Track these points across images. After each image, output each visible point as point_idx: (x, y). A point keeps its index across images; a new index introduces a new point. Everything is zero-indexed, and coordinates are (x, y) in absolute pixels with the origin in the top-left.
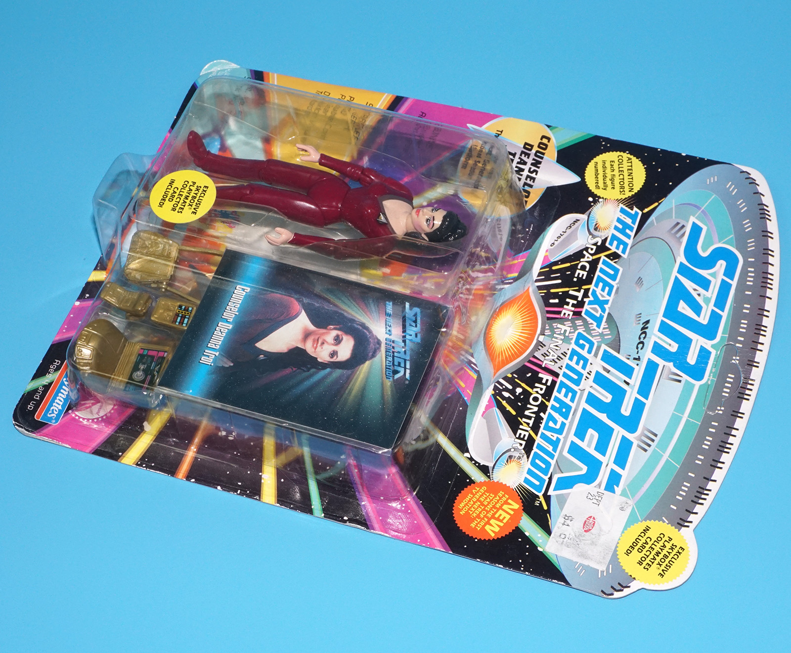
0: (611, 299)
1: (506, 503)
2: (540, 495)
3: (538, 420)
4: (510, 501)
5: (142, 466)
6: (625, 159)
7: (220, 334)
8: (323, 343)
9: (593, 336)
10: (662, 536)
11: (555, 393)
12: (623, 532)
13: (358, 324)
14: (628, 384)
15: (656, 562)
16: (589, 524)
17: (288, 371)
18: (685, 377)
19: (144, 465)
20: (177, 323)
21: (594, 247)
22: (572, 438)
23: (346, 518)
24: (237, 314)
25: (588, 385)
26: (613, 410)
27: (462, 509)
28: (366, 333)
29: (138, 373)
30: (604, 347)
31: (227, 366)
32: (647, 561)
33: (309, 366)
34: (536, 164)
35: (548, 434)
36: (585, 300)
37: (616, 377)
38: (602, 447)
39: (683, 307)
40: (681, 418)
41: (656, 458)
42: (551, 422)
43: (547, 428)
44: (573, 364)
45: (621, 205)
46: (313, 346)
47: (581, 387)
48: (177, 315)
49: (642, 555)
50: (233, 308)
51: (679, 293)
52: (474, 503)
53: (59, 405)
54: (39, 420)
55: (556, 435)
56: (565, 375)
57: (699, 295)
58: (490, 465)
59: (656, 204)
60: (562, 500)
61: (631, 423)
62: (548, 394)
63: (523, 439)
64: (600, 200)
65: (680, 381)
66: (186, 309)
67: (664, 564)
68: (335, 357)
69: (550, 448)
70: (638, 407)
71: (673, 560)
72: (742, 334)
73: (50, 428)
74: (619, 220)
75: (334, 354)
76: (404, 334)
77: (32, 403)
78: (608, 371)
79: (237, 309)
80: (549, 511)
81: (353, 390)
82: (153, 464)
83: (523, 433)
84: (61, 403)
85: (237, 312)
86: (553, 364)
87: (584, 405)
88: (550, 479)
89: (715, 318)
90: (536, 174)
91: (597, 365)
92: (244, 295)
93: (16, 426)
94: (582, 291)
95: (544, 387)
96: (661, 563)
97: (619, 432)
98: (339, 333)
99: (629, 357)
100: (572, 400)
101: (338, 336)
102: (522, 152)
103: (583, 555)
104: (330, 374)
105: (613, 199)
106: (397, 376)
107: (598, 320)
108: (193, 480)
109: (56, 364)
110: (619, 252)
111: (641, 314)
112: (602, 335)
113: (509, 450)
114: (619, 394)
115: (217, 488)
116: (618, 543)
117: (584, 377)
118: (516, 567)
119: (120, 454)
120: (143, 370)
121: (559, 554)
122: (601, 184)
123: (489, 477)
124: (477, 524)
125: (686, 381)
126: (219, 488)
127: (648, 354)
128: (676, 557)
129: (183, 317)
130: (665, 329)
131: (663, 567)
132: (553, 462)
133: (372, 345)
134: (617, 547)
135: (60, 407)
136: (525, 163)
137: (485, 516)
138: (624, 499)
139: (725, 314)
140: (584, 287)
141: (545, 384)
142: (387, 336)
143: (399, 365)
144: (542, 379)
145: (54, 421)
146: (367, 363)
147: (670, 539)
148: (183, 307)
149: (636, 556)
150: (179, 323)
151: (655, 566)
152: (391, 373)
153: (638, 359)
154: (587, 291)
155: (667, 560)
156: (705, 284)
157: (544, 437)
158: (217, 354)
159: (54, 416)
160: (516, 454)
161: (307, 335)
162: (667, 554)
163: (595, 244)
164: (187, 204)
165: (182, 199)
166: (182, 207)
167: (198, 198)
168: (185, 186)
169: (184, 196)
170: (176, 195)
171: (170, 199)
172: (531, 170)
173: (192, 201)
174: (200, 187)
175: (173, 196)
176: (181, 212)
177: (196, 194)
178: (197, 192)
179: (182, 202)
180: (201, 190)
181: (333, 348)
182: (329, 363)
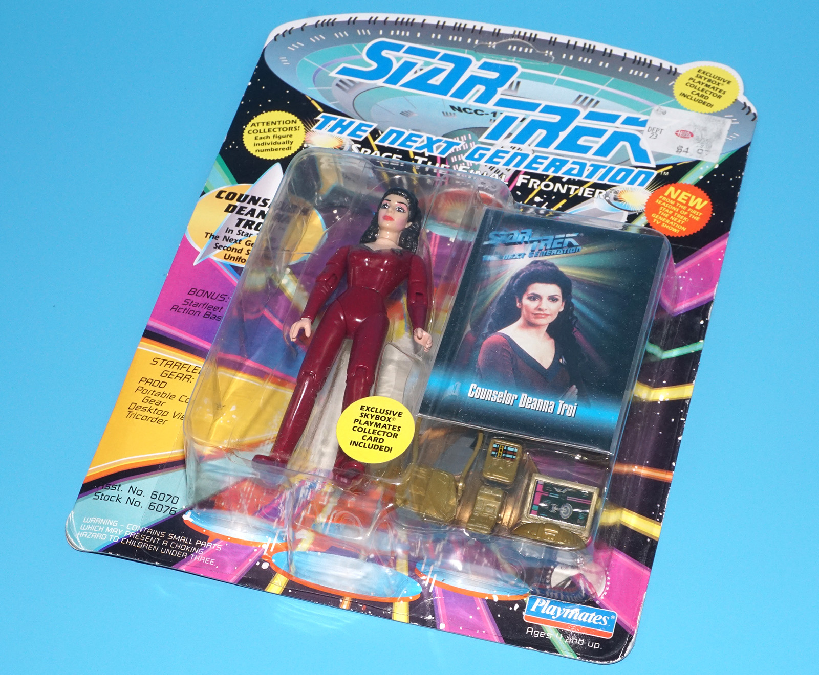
0: (425, 136)
1: (669, 196)
2: (656, 173)
3: (569, 182)
4: (666, 194)
5: (662, 516)
6: (254, 128)
7: (536, 403)
8: (540, 310)
9: (470, 148)
10: (688, 84)
11: (539, 172)
12: (689, 110)
13: (513, 283)
14: (523, 119)
15: (716, 86)
16: (685, 134)
17: (579, 336)
18: (514, 78)
19: (661, 514)
20: (514, 457)
21: (363, 150)
22: (590, 154)
23: (702, 322)
24: (506, 391)
25: (525, 148)
26: (553, 130)
27: (680, 230)
28: (524, 275)
29: (562, 512)
30: (482, 139)
31: (577, 391)
32: (717, 92)
33: (570, 318)
34: (254, 200)
35: (586, 173)
36: (427, 154)
37: (516, 128)
38: (599, 133)
39: (437, 80)
40: (559, 80)
41: (605, 95)
42: (573, 172)
43: (580, 173)
44: (503, 161)
45: (313, 129)
46: (543, 318)
47: (530, 153)
48: (504, 458)
49: (710, 96)
50: (499, 396)
51: (421, 83)
52: (671, 221)
53: (589, 616)
54: (613, 633)
55: (587, 167)
56: (517, 165)
57: (421, 69)
58: (626, 214)
59: (313, 102)
60: (657, 156)
61: (568, 115)
62: (541, 178)
63: (594, 192)
64: (305, 146)
65: (518, 83)
66: (496, 450)
67: (718, 81)
68: (557, 297)
69: (602, 171)
70: (548, 110)
71: (712, 76)
72: (465, 40)
73: (622, 619)
74: (332, 130)
75: (553, 299)
76: (523, 243)
77: (591, 644)
78: (510, 134)
79: (500, 393)
80: (674, 165)
81: (596, 277)
82: (659, 506)
83: (587, 192)
84: (587, 614)
85: (504, 392)
86: (504, 176)
87: (552, 148)
88: (637, 167)
89: (446, 58)
90: (268, 200)
91: (503, 143)
92: (480, 389)
93: (625, 655)
94: (416, 157)
95: (532, 181)
97: (579, 121)
98: (525, 297)
99: (493, 120)
100: (546, 158)
101: (529, 298)
102: (238, 213)
103: (718, 135)
104: (578, 299)
105: (305, 136)
106: (575, 243)
107: (450, 145)
108: (674, 464)
109: (532, 632)
110: (370, 130)
111: (443, 113)
112: (468, 141)
113: (608, 201)
114: (535, 125)
115: (680, 441)
116: (701, 113)
117: (519, 151)
118: (738, 183)
119: (648, 540)
120: (559, 507)
121: (720, 152)
122: (286, 146)
123: (640, 214)
124: (695, 216)
125: (518, 77)
126: (680, 438)
127: (490, 106)
128: (708, 74)
129: (506, 452)
130: (460, 94)
131: (721, 82)
132: (618, 167)
133: (539, 268)
134: (705, 113)
135: (594, 614)
136: (253, 211)
137: (686, 210)
138: (653, 113)
139: (443, 51)
140: (412, 156)
141: (529, 180)
142: (526, 257)
143: (562, 243)
144: (522, 183)
145: (613, 617)
146: (561, 269)
147: (691, 79)
148: (494, 453)
149: (712, 100)
150: (513, 455)
151: (720, 87)
152: (572, 249)
153: (495, 114)
154: (415, 154)
155: (713, 79)
156: (408, 66)
157: (591, 175)
158: (561, 402)
159: (606, 618)
160: (612, 195)
161: (530, 324)
162: (707, 80)
163: (360, 149)
164: (388, 423)
165: (380, 429)
166: (391, 427)
167: (379, 414)
168: (360, 429)
169: (375, 428)
170: (373, 436)
171: (379, 442)
172: (263, 204)
173: (383, 419)
174: (361, 414)
175: (375, 439)
176: (399, 428)
177: (372, 417)
178: (369, 416)
179: (384, 429)
180: (367, 412)
181: (545, 300)
182: (565, 301)
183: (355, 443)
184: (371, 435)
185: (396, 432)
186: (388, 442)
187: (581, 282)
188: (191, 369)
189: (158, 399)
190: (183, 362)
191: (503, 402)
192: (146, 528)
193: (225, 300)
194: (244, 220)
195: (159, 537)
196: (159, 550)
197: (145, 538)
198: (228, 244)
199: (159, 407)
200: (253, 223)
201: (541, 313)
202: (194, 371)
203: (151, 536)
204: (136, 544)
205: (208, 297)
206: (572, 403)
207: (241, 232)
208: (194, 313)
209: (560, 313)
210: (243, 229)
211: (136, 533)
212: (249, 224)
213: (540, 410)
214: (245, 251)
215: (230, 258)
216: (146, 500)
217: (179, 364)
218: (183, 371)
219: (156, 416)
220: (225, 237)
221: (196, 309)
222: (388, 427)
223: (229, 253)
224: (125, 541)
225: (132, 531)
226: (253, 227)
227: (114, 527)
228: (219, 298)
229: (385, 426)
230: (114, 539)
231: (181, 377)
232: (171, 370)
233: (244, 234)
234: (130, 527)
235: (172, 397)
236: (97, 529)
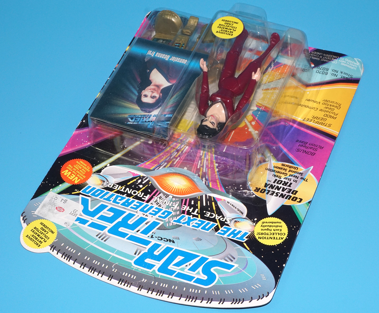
0: (190, 227)
1: (79, 178)
2: (81, 192)
3: (123, 193)
4: (79, 180)
6: (282, 236)
7: (163, 56)
8: (152, 92)
9: (169, 219)
10: (48, 238)
11: (137, 201)
12: (53, 222)
13: (161, 104)
14: (138, 231)
15: (34, 234)
16: (60, 209)
17: (139, 80)
18: (137, 257)
20: (176, 44)
21: (224, 220)
22: (110, 206)
23: (84, 121)
24: (174, 61)
25: (140, 214)
26: (124, 223)
27: (79, 162)
28: (156, 107)
30: (161, 223)
31: (145, 59)
32: (35, 231)
33: (140, 87)
34: (282, 196)
35: (114, 197)
36: (191, 216)
37: (143, 227)
38: (102, 218)
39: (179, 258)
40: (113, 253)
41: (92, 239)
42: (120, 198)
43: (117, 197)
44: (153, 209)
45: (250, 233)
46: (152, 88)
47: (139, 211)
48: (180, 44)
49: (39, 229)
50: (177, 60)
51: (188, 257)
52: (82, 167)
55: (113, 200)
56: (147, 206)
57: (187, 266)
58: (101, 174)
59: (249, 249)
60: (77, 200)
61: (114, 231)
62: (137, 198)
63: (113, 186)
64: (254, 224)
65: (135, 254)
66: (182, 46)
67: (32, 238)
68: (144, 96)
69: (106, 197)
70: (123, 235)
71: (34, 241)
72: (159, 284)
74: (240, 232)
75: (146, 96)
78: (146, 224)
80: (71, 194)
83: (116, 187)
85: (175, 61)
86: (155, 201)
87: (128, 212)
88: (89, 196)
89: (171, 272)
90: (275, 196)
91: (151, 219)
94: (197, 215)
95: (141, 196)
96: (33, 236)
97: (109, 226)
98: (157, 98)
99: (154, 233)
100: (131, 208)
101: (155, 97)
102: (291, 190)
103: (44, 206)
104: (135, 95)
105: (254, 229)
106: (130, 119)
107: (178, 221)
110: (219, 231)
111: (179, 239)
112: (169, 222)
113: (108, 181)
114: (132, 227)
116: (47, 220)
117: (144, 213)
118: (44, 180)
121: (47, 197)
122: (265, 224)
123: (95, 173)
124: (70, 167)
125: (135, 257)
127: (154, 241)
128: (35, 243)
129: (178, 46)
130: (168, 250)
131: (31, 237)
132: (98, 198)
133: (148, 110)
134: (46, 219)
136: (283, 191)
137: (73, 170)
138: (71, 224)
139: (173, 277)
140: (199, 216)
141: (143, 197)
142: (153, 115)
143: (135, 120)
144: (146, 196)
146: (139, 108)
147: (45, 242)
148: (183, 45)
149: (39, 227)
150: (176, 45)
151: (33, 234)
152: (132, 117)
153: (152, 237)
154: (197, 217)
155: (34, 239)
156: (193, 268)
157: (112, 195)
158: (153, 56)
160: (105, 184)
161: (158, 86)
162: (38, 239)
163: (226, 221)
165: (226, 27)
166: (221, 28)
167: (226, 33)
168: (234, 27)
169: (227, 28)
170: (229, 25)
171: (226, 23)
172: (278, 194)
173: (224, 31)
174: (232, 33)
175: (228, 24)
176: (218, 27)
177: (228, 32)
179: (224, 27)
180: (230, 33)
181: (149, 96)
182: (141, 94)
183: (236, 23)
186: (223, 23)
187: (132, 102)
188: (313, 121)
189: (327, 110)
190: (316, 124)
191: (176, 58)
192: (329, 62)
193: (297, 149)
194: (288, 186)
195: (324, 59)
196: (323, 54)
197: (329, 59)
198: (296, 174)
199: (327, 106)
200: (283, 184)
201: (152, 91)
202: (311, 120)
203: (327, 59)
204: (333, 56)
205: (306, 151)
206: (148, 55)
207: (289, 180)
208: (312, 145)
209: (144, 90)
210: (288, 181)
211: (333, 60)
212: (285, 184)
213: (162, 54)
214: (288, 170)
215: (295, 168)
216: (330, 72)
217: (318, 123)
218: (316, 120)
219: (327, 103)
220: (297, 178)
221: (311, 146)
222: (223, 28)
223: (296, 170)
224: (337, 57)
225: (335, 61)
226: (283, 182)
227: (342, 62)
228: (300, 150)
229: (224, 28)
230: (342, 58)
231: (317, 118)
232: (322, 121)
233: (288, 179)
234: (335, 62)
235: (321, 110)
236: (349, 64)
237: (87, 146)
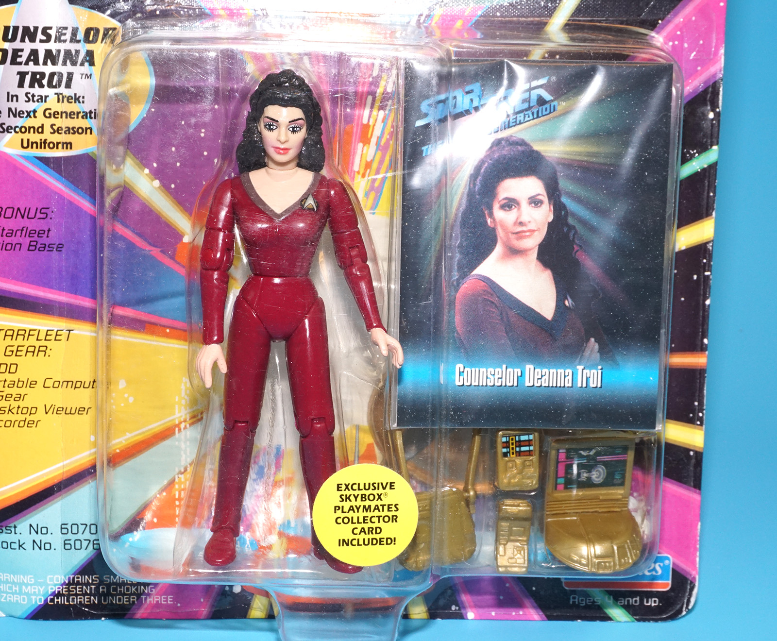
5: (702, 417)
7: (547, 377)
8: (521, 224)
13: (475, 185)
17: (582, 257)
19: (701, 415)
20: (532, 448)
23: (712, 115)
24: (504, 366)
28: (486, 168)
29: (594, 477)
31: (597, 346)
33: (565, 229)
34: (29, 34)
46: (529, 236)
48: (519, 454)
50: (497, 376)
54: (670, 582)
66: (506, 445)
68: (540, 197)
73: (678, 562)
75: (535, 202)
76: (473, 111)
77: (647, 602)
79: (497, 370)
81: (588, 152)
82: (696, 403)
85: (502, 368)
90: (50, 28)
92: (469, 370)
93: (690, 607)
98: (496, 207)
101: (503, 207)
102: (14, 62)
104: (570, 195)
106: (547, 96)
108: (706, 341)
109: (576, 600)
115: (709, 305)
119: (692, 453)
120: (590, 472)
126: (708, 302)
129: (520, 444)
133: (505, 152)
136: (34, 53)
145: (667, 562)
146: (536, 147)
148: (505, 450)
150: (529, 446)
152: (544, 107)
158: (580, 368)
159: (659, 565)
161: (514, 252)
164: (379, 503)
165: (372, 514)
166: (386, 508)
167: (364, 492)
168: (346, 520)
169: (365, 514)
170: (366, 526)
171: (376, 533)
172: (44, 38)
173: (371, 497)
174: (341, 496)
175: (371, 530)
176: (396, 505)
177: (356, 498)
178: (352, 498)
179: (377, 513)
180: (348, 493)
181: (524, 204)
182: (552, 202)
183: (344, 542)
184: (363, 525)
185: (394, 513)
186: (388, 530)
187: (568, 165)
188: (42, 336)
189: (15, 391)
190: (28, 327)
191: (504, 384)
192: (72, 577)
193: (49, 217)
194: (27, 73)
195: (93, 584)
196: (99, 601)
197: (76, 588)
198: (19, 122)
199: (22, 404)
200: (43, 75)
202: (48, 338)
203: (82, 584)
204: (68, 601)
205: (23, 217)
206: (594, 366)
207: (30, 96)
208: (13, 247)
209: (550, 224)
210: (32, 91)
211: (62, 585)
212: (37, 79)
213: (555, 385)
214: (47, 129)
215: (30, 144)
216: (56, 539)
217: (23, 332)
218: (32, 341)
219: (23, 417)
220: (10, 109)
221: (14, 240)
222: (381, 508)
223: (26, 136)
224: (52, 600)
225: (55, 585)
226: (45, 82)
227: (31, 585)
228: (39, 215)
229: (377, 508)
230: (38, 600)
231: (35, 351)
232: (15, 343)
233: (35, 99)
234: (51, 579)
235: (32, 384)
236: (11, 588)
237: (663, 27)
